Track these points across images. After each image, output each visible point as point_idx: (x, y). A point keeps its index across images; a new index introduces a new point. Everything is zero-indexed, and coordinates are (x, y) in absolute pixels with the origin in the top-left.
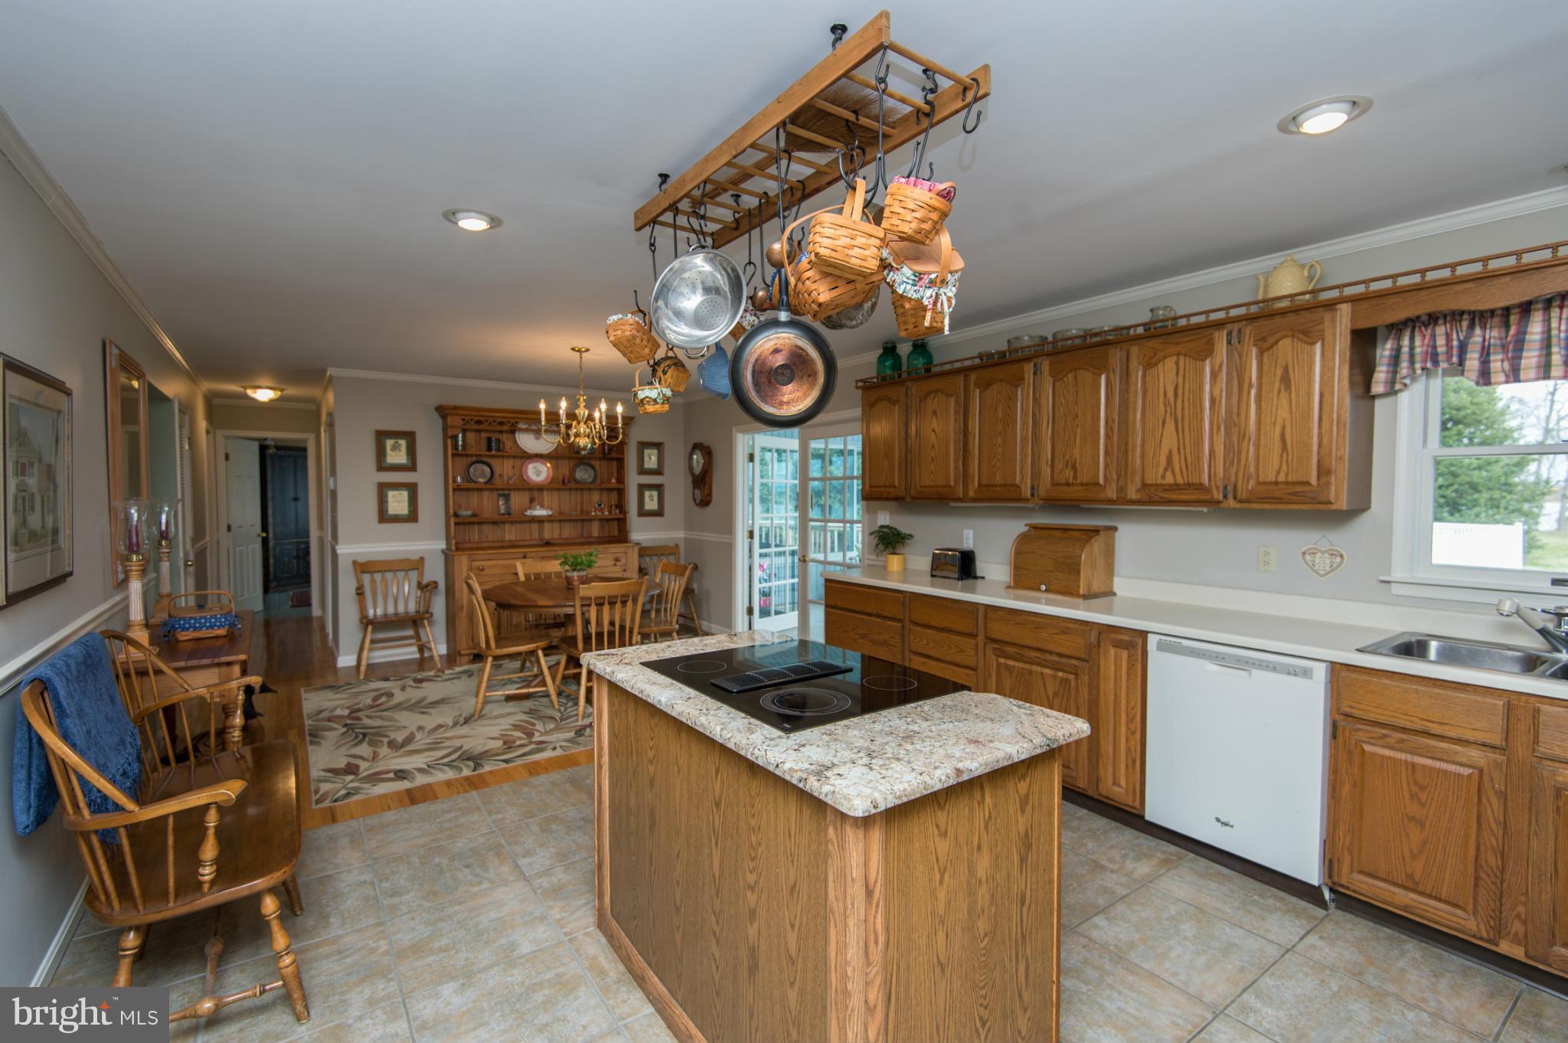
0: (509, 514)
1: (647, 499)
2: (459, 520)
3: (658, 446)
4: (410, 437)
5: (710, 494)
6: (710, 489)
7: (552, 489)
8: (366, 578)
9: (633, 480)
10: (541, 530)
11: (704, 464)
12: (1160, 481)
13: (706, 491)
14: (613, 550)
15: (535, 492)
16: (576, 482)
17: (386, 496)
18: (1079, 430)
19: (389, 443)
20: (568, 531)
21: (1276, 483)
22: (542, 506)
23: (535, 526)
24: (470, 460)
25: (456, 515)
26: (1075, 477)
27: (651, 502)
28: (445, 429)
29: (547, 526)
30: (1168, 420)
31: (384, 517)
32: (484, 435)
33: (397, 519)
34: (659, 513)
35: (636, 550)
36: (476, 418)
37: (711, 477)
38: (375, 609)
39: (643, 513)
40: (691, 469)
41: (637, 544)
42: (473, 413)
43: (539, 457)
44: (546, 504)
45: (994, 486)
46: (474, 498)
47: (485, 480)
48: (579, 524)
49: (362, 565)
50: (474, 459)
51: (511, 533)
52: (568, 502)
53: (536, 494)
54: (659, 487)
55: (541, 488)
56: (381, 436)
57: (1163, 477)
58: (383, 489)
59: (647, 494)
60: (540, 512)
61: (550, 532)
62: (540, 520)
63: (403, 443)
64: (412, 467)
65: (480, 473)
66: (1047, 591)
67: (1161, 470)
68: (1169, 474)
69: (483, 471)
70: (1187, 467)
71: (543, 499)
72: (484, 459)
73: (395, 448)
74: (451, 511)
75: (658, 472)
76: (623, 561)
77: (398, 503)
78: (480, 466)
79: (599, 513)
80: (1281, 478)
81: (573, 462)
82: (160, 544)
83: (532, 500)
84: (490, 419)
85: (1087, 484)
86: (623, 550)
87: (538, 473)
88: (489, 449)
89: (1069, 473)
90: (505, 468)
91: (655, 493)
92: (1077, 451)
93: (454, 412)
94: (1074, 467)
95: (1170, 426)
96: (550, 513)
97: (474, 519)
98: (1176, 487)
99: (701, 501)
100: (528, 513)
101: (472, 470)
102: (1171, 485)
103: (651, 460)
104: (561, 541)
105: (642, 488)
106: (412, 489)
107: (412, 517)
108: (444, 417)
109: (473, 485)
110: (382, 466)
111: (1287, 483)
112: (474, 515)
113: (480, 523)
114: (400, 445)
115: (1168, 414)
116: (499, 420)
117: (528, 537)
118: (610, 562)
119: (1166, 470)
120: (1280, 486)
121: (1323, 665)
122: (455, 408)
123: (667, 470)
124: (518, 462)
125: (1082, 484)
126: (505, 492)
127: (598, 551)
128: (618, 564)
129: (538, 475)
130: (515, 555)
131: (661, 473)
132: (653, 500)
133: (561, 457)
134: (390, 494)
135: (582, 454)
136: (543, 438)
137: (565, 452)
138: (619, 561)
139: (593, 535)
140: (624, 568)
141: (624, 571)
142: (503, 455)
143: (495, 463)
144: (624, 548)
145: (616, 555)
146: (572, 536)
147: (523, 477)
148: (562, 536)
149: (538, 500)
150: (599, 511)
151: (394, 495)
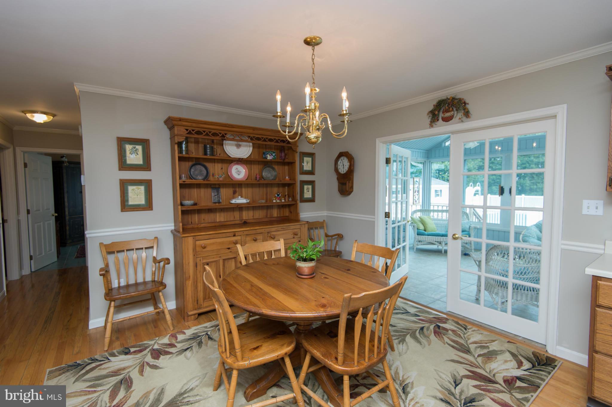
0: (219, 203)
1: (305, 191)
2: (184, 209)
3: (311, 155)
4: (145, 143)
5: (352, 187)
6: (352, 183)
7: (248, 185)
8: (111, 259)
9: (298, 178)
10: (241, 214)
11: (348, 167)
13: (350, 185)
14: (292, 227)
15: (237, 186)
16: (264, 179)
17: (127, 190)
19: (128, 148)
20: (259, 214)
22: (242, 197)
23: (237, 212)
24: (191, 162)
25: (182, 205)
27: (308, 193)
28: (172, 138)
29: (245, 211)
31: (125, 206)
32: (201, 145)
33: (137, 208)
34: (313, 199)
35: (307, 226)
36: (197, 129)
37: (353, 176)
38: (119, 279)
39: (304, 200)
40: (337, 170)
41: (307, 222)
42: (194, 125)
43: (240, 161)
44: (244, 195)
46: (195, 192)
47: (203, 177)
48: (265, 209)
49: (106, 246)
50: (194, 162)
51: (220, 217)
52: (259, 194)
53: (238, 188)
54: (312, 183)
55: (241, 184)
56: (122, 142)
58: (124, 184)
59: (306, 187)
60: (240, 201)
61: (247, 215)
62: (240, 208)
63: (139, 148)
64: (146, 166)
65: (198, 171)
69: (201, 171)
71: (242, 192)
72: (202, 162)
73: (133, 152)
74: (179, 202)
75: (311, 173)
76: (299, 234)
77: (136, 195)
78: (199, 167)
79: (278, 201)
81: (262, 166)
83: (235, 193)
84: (207, 131)
86: (298, 227)
87: (239, 173)
88: (205, 154)
90: (216, 169)
91: (310, 187)
93: (180, 123)
96: (248, 201)
97: (196, 207)
99: (347, 191)
100: (233, 201)
101: (192, 170)
103: (307, 164)
104: (253, 221)
105: (302, 183)
106: (148, 184)
107: (148, 206)
108: (171, 128)
109: (194, 181)
110: (123, 165)
112: (195, 204)
113: (200, 211)
114: (137, 149)
116: (213, 131)
117: (232, 219)
118: (290, 236)
122: (180, 120)
123: (317, 171)
124: (225, 166)
126: (216, 187)
127: (283, 228)
128: (296, 237)
129: (239, 175)
130: (228, 235)
131: (313, 173)
132: (309, 191)
133: (254, 161)
134: (130, 188)
135: (268, 159)
136: (242, 147)
137: (256, 157)
138: (296, 235)
139: (274, 216)
140: (299, 239)
141: (299, 241)
142: (214, 159)
143: (209, 165)
144: (299, 226)
145: (296, 230)
146: (260, 217)
147: (228, 176)
148: (254, 218)
149: (238, 192)
150: (278, 199)
151: (133, 190)
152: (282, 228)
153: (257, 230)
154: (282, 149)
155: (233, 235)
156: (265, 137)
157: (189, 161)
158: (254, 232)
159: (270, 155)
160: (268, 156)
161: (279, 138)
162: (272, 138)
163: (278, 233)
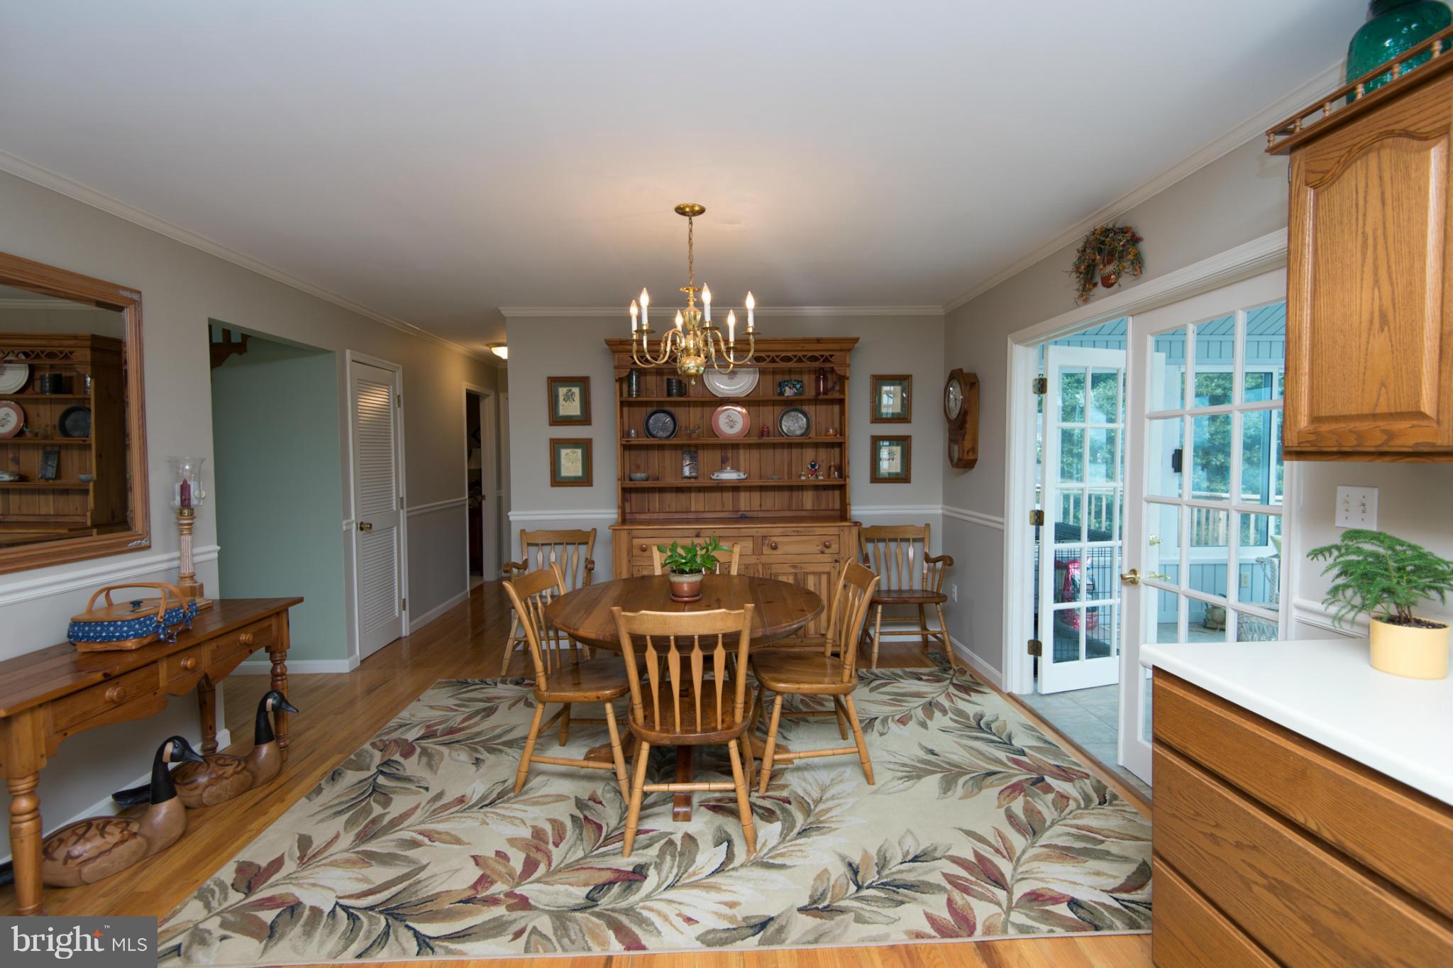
0: (695, 477)
1: (883, 458)
2: (634, 485)
3: (902, 380)
4: (584, 383)
5: (974, 450)
6: (975, 441)
7: (749, 446)
9: (860, 431)
10: (736, 501)
11: (963, 401)
13: (967, 444)
14: (819, 531)
15: (728, 449)
16: (781, 434)
17: (559, 455)
19: (562, 391)
20: (773, 501)
22: (736, 468)
23: (728, 496)
24: (650, 410)
25: (631, 479)
27: (889, 461)
28: (614, 370)
29: (743, 496)
31: (557, 480)
32: (665, 378)
33: (570, 482)
34: (903, 477)
35: (855, 530)
37: (976, 423)
39: (876, 477)
40: (946, 411)
41: (856, 524)
43: (732, 401)
44: (742, 468)
46: (654, 457)
47: (667, 434)
48: (786, 494)
49: (529, 535)
50: (655, 409)
51: (697, 502)
52: (771, 462)
53: (729, 453)
54: (903, 441)
55: (735, 446)
56: (555, 382)
58: (556, 446)
59: (884, 450)
60: (729, 475)
61: (747, 502)
62: (735, 488)
63: (576, 390)
64: (585, 419)
65: (661, 423)
69: (665, 423)
71: (738, 460)
72: (668, 409)
73: (569, 397)
74: (627, 474)
75: (901, 419)
76: (835, 547)
77: (571, 463)
78: (660, 416)
79: (812, 478)
81: (778, 409)
82: (181, 513)
83: (722, 460)
86: (834, 531)
87: (732, 424)
88: (669, 394)
90: (690, 417)
91: (897, 450)
93: (621, 347)
96: (746, 477)
97: (649, 484)
99: (959, 459)
100: (718, 477)
101: (651, 421)
103: (890, 400)
104: (759, 515)
105: (876, 441)
106: (586, 446)
107: (585, 480)
108: (614, 356)
109: (651, 441)
110: (556, 420)
113: (662, 490)
114: (573, 393)
117: (718, 508)
118: (815, 548)
122: (622, 342)
123: (916, 415)
124: (707, 410)
126: (692, 450)
127: (798, 531)
128: (827, 551)
129: (732, 427)
130: (686, 533)
131: (907, 419)
132: (893, 459)
133: (764, 401)
134: (564, 452)
135: (786, 395)
136: (738, 376)
137: (769, 393)
138: (828, 547)
139: (804, 508)
140: (836, 557)
141: (836, 561)
142: (689, 402)
143: (680, 412)
144: (836, 529)
145: (827, 538)
146: (776, 508)
147: (713, 432)
148: (763, 508)
149: (730, 460)
150: (812, 475)
151: (567, 454)
152: (794, 531)
153: (742, 530)
154: (821, 373)
155: (695, 534)
156: (773, 354)
157: (646, 407)
158: (734, 533)
159: (790, 388)
160: (787, 389)
161: (804, 353)
162: (790, 354)
163: (786, 539)
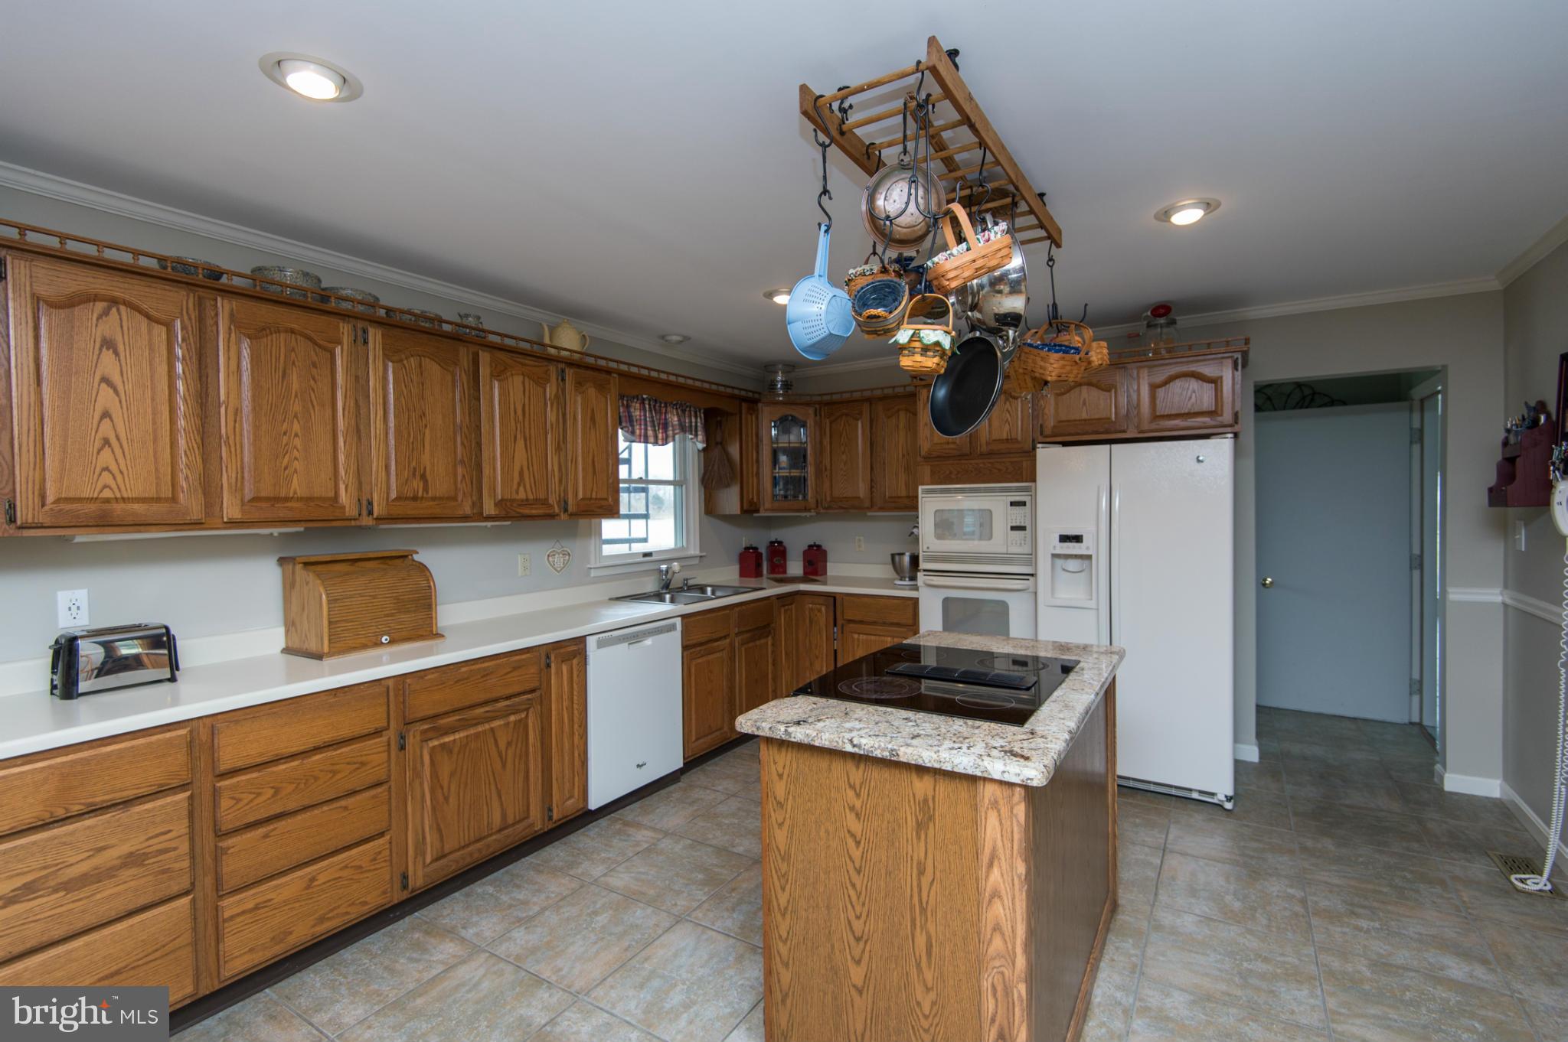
12: (514, 496)
18: (427, 431)
21: (591, 499)
26: (426, 489)
30: (518, 436)
45: (287, 499)
57: (517, 493)
66: (391, 642)
67: (515, 487)
68: (521, 489)
70: (535, 483)
80: (594, 496)
85: (441, 498)
89: (417, 484)
92: (426, 458)
94: (423, 477)
95: (521, 443)
98: (526, 503)
102: (522, 501)
111: (596, 499)
115: (518, 432)
119: (519, 484)
120: (592, 502)
121: (680, 619)
125: (434, 499)
